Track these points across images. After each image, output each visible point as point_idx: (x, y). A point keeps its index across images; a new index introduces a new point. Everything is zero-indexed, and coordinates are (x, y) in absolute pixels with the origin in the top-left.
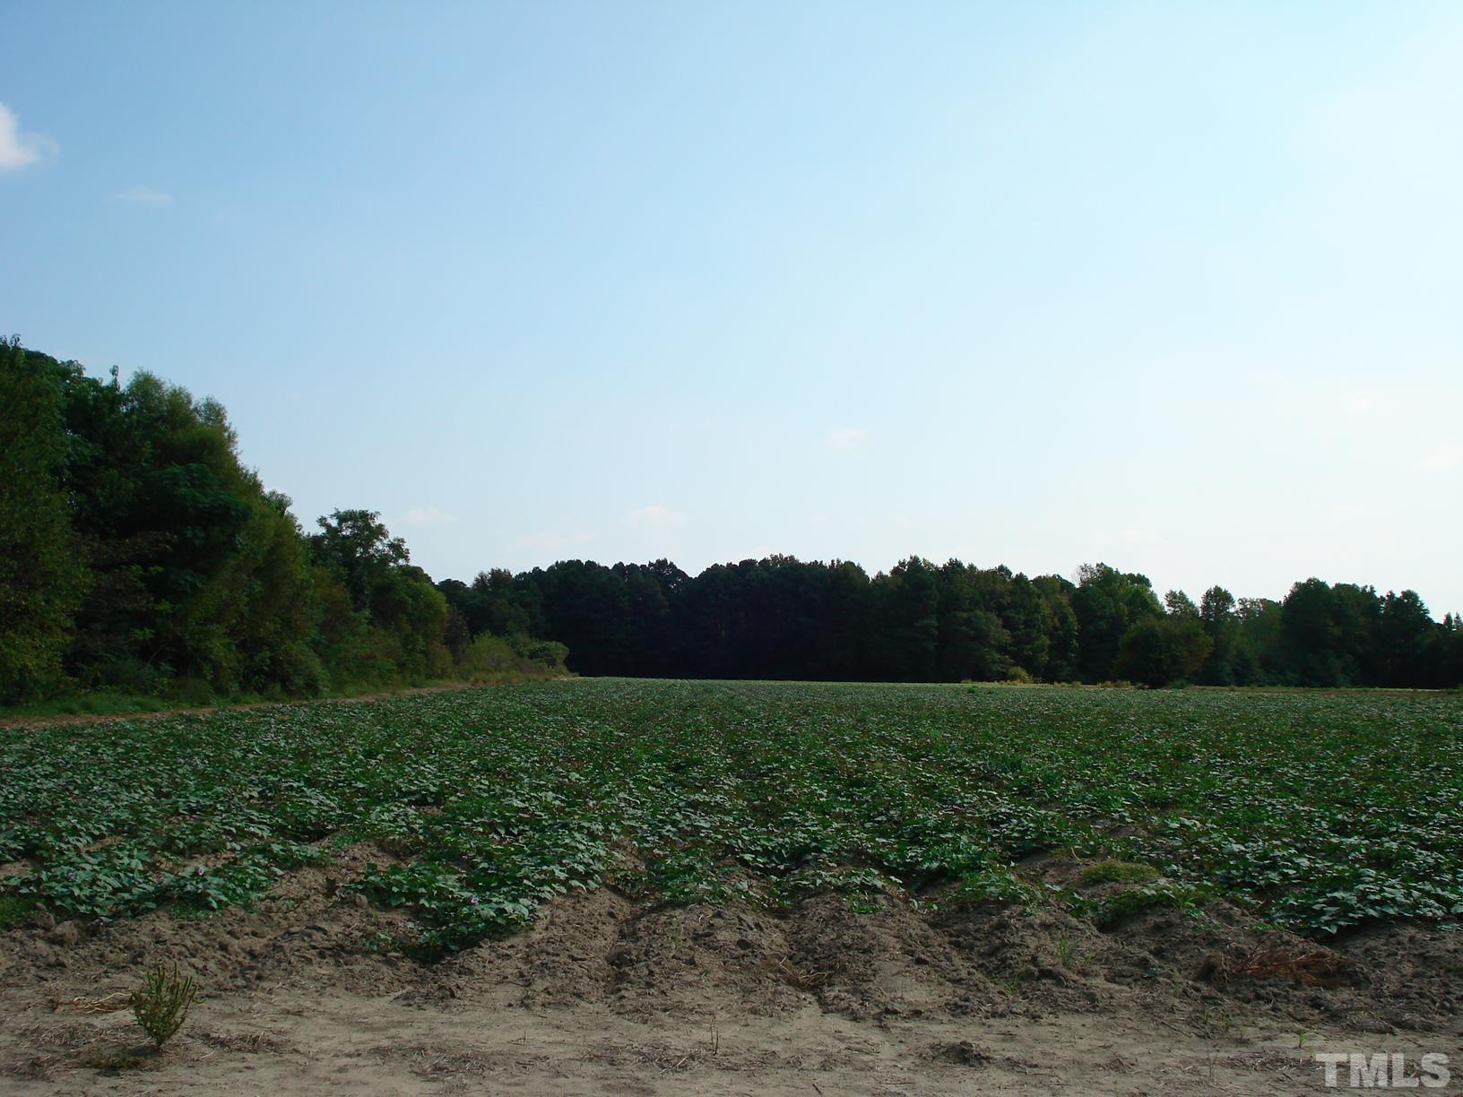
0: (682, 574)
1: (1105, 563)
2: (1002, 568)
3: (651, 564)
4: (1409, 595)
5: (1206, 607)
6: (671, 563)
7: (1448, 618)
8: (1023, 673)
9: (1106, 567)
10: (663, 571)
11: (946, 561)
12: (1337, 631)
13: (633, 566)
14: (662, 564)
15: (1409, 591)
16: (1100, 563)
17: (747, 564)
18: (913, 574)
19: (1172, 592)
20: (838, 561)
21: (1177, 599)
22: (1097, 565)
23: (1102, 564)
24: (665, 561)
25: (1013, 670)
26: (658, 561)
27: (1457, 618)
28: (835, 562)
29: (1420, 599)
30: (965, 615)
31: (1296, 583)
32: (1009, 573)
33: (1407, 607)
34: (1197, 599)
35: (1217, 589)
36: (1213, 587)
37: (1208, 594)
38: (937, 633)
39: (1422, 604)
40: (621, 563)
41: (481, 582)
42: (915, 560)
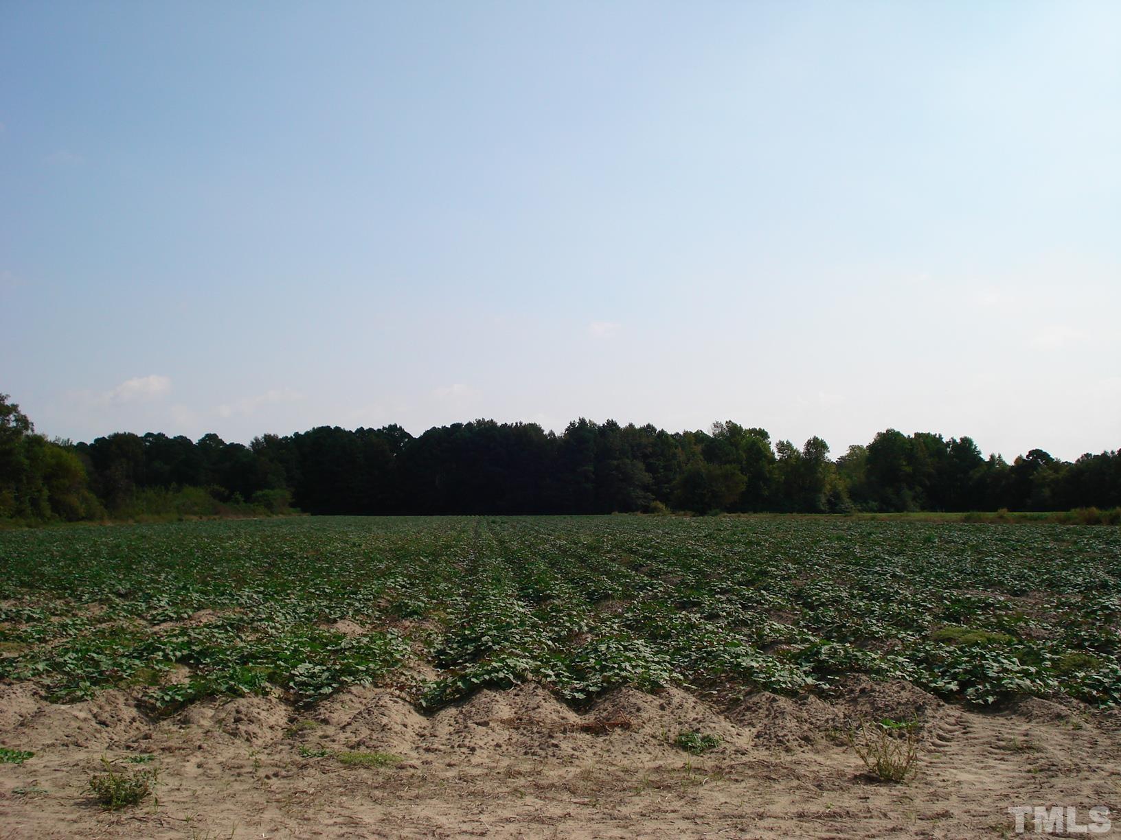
0: (408, 435)
1: (733, 421)
2: (649, 426)
3: (384, 428)
4: (966, 442)
5: (808, 452)
6: (400, 427)
7: (992, 457)
8: (661, 505)
9: (733, 423)
10: (394, 434)
11: (605, 422)
12: (908, 469)
13: (371, 430)
14: (393, 428)
15: (966, 438)
16: (728, 421)
17: (456, 426)
18: (580, 432)
19: (780, 442)
20: (521, 423)
21: (784, 447)
23: (730, 421)
24: (396, 425)
25: (653, 504)
26: (390, 426)
27: (999, 457)
28: (519, 424)
29: (974, 444)
30: (615, 462)
31: (879, 433)
32: (654, 429)
33: (965, 448)
34: (800, 446)
35: (815, 439)
36: (812, 437)
37: (809, 443)
38: (593, 476)
39: (976, 447)
40: (362, 427)
41: (256, 443)
42: (582, 421)
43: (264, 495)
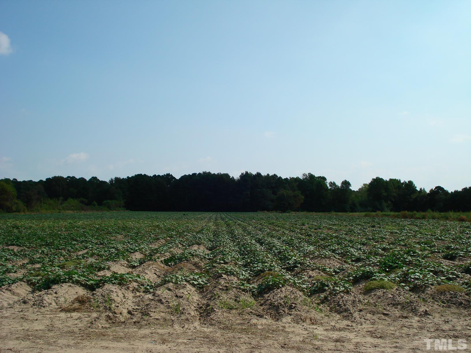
0: (174, 178)
1: (311, 173)
2: (275, 175)
3: (164, 175)
4: (410, 183)
5: (342, 186)
6: (171, 175)
7: (421, 189)
9: (311, 174)
10: (168, 177)
11: (256, 173)
12: (385, 194)
13: (159, 176)
14: (168, 175)
15: (410, 181)
16: (309, 173)
17: (194, 174)
18: (246, 177)
19: (331, 182)
20: (220, 173)
21: (333, 184)
22: (308, 174)
23: (310, 173)
27: (424, 189)
29: (414, 183)
30: (259, 190)
31: (373, 179)
32: (277, 176)
33: (410, 185)
34: (339, 184)
35: (345, 181)
36: (344, 180)
37: (343, 182)
38: (250, 196)
39: (414, 185)
40: (155, 175)
41: (111, 181)
42: (247, 173)
43: (107, 202)
